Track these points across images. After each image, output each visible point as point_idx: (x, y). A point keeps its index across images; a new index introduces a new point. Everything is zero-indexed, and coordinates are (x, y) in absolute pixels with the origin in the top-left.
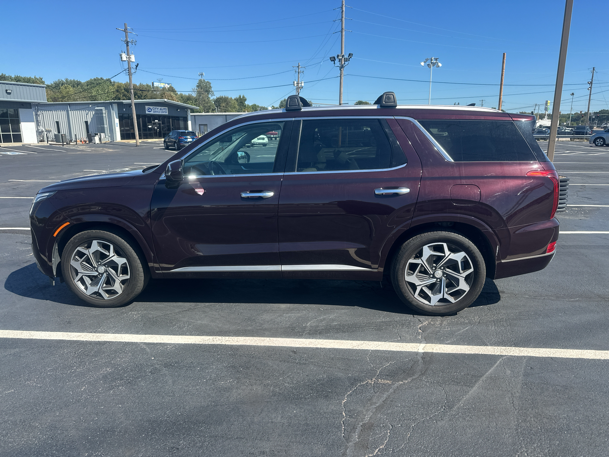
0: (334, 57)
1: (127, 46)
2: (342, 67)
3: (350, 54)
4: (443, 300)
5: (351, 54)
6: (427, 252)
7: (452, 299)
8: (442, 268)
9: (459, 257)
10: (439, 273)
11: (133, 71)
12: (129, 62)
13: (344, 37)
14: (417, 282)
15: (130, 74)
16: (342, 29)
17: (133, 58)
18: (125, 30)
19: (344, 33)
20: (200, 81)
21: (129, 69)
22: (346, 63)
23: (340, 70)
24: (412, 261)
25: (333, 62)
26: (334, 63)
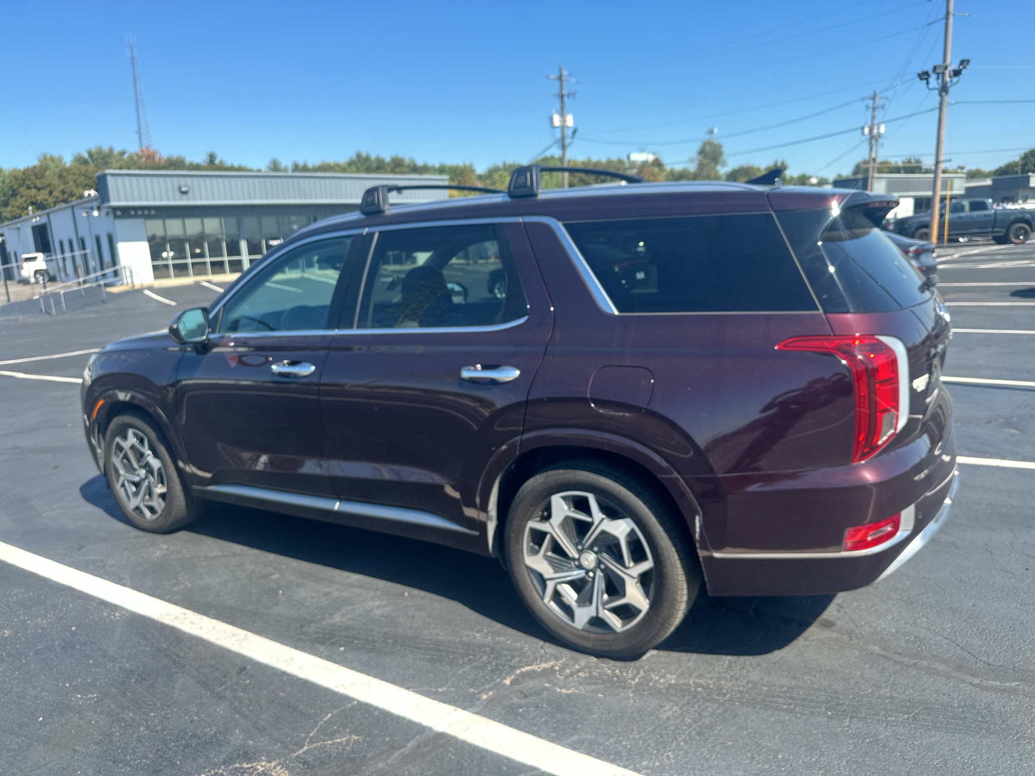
0: (927, 73)
1: (562, 102)
2: (944, 89)
3: (962, 62)
4: (597, 622)
5: (966, 61)
6: (560, 507)
7: (615, 622)
8: (596, 549)
9: (621, 529)
10: (590, 559)
11: (567, 141)
12: (563, 127)
13: (950, 29)
14: (546, 570)
15: (564, 147)
16: (948, 13)
17: (570, 121)
18: (560, 78)
19: (951, 21)
20: (705, 144)
21: (563, 139)
22: (955, 79)
23: (940, 95)
24: (534, 524)
25: (925, 82)
26: (928, 83)
